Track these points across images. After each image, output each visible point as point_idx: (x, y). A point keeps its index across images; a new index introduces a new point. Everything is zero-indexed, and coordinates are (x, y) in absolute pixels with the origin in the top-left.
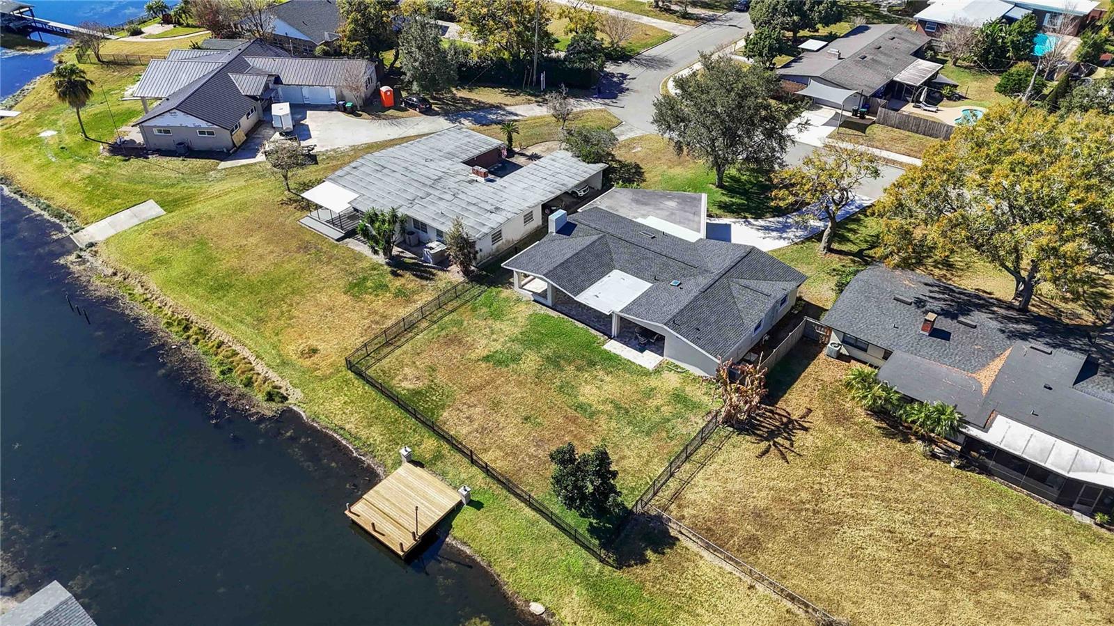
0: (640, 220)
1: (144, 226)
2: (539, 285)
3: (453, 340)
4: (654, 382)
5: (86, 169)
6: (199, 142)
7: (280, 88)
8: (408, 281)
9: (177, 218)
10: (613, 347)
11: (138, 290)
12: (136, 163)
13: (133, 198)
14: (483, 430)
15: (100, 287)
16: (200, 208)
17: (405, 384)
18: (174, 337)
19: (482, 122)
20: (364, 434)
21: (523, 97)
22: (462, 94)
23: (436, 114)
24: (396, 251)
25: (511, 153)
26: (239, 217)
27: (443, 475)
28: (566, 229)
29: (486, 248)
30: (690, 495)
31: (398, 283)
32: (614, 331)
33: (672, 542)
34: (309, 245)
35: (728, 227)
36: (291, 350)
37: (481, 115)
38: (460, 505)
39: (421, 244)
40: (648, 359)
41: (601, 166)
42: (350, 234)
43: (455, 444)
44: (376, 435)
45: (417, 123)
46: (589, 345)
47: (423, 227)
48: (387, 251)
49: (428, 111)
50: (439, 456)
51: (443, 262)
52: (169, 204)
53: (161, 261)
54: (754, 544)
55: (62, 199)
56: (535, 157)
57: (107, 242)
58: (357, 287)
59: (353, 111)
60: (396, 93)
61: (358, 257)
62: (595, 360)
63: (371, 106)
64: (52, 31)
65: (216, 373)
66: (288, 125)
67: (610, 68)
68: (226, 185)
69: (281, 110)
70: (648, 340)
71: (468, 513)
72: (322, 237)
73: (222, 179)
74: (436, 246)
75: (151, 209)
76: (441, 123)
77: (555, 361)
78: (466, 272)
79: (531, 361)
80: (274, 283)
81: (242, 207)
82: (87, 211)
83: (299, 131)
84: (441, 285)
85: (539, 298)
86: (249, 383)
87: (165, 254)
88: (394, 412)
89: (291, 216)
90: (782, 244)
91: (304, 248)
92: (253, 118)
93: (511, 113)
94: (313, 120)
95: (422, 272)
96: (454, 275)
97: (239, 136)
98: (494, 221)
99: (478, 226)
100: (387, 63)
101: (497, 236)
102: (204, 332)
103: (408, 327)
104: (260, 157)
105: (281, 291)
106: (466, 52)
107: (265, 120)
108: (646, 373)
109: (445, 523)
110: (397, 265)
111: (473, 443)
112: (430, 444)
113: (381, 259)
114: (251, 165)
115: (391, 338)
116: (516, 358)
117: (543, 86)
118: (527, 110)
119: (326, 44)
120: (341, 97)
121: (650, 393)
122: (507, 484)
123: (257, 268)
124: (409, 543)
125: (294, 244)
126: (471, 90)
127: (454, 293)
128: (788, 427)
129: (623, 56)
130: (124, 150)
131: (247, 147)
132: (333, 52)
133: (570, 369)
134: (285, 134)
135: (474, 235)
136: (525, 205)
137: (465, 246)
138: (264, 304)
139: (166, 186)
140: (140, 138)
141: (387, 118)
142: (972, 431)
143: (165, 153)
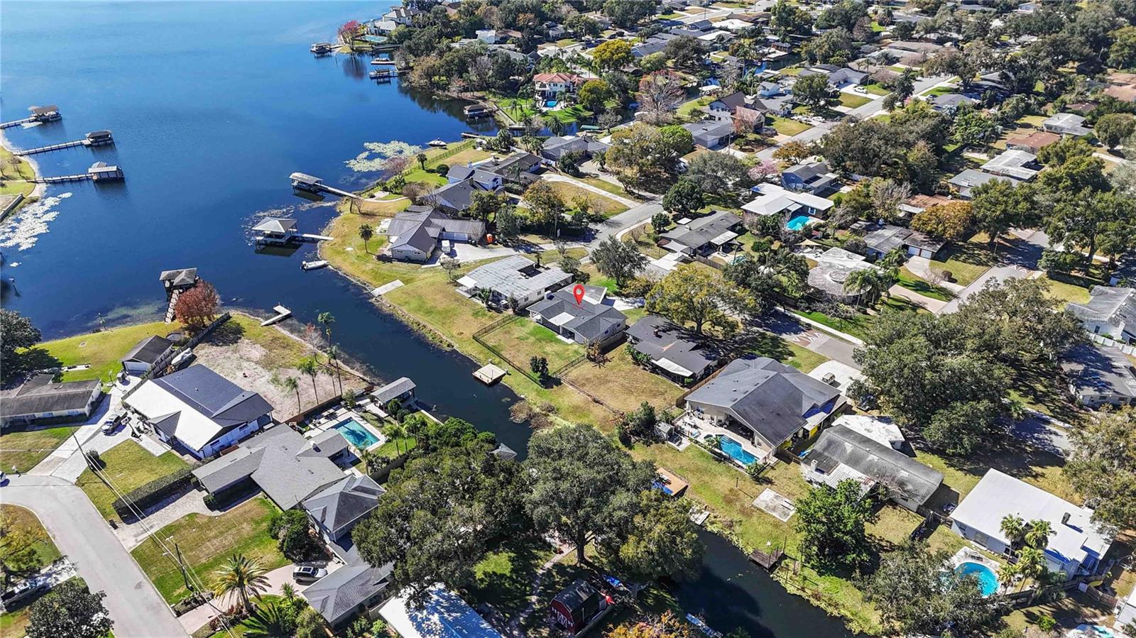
1: (399, 288)
2: (539, 317)
3: (508, 332)
4: (570, 347)
5: (370, 266)
6: (413, 256)
7: (444, 233)
8: (493, 313)
9: (409, 287)
10: (560, 337)
11: (400, 312)
12: (388, 265)
13: (390, 279)
14: (513, 357)
15: (386, 310)
16: (417, 283)
17: (490, 344)
18: (415, 327)
19: (528, 251)
20: (478, 356)
21: (549, 240)
22: (521, 237)
23: (510, 247)
24: (490, 303)
25: (538, 266)
26: (433, 288)
27: (501, 367)
28: (550, 298)
29: (522, 303)
30: (570, 374)
31: (490, 313)
32: (561, 332)
33: (561, 384)
34: (458, 299)
35: (613, 300)
36: (454, 333)
37: (528, 248)
38: (504, 375)
39: (499, 301)
40: (570, 341)
41: (572, 274)
42: (474, 296)
43: (505, 359)
44: (481, 357)
45: (501, 251)
46: (552, 336)
47: (500, 295)
48: (487, 303)
49: (507, 246)
50: (500, 363)
51: (506, 307)
52: (406, 282)
53: (406, 303)
54: (584, 385)
55: (363, 278)
56: (548, 269)
57: (385, 294)
58: (476, 314)
59: (475, 245)
60: (494, 237)
61: (477, 304)
62: (552, 340)
63: (482, 242)
64: (329, 192)
65: (430, 339)
66: (449, 250)
67: (591, 226)
68: (426, 275)
69: (446, 244)
70: (571, 335)
72: (463, 296)
73: (424, 272)
74: (504, 302)
75: (398, 283)
76: (511, 251)
77: (539, 340)
78: (514, 311)
79: (532, 339)
80: (447, 312)
81: (433, 284)
82: (375, 282)
83: (452, 254)
84: (505, 315)
85: (538, 322)
86: (441, 342)
87: (406, 300)
88: (487, 351)
89: (451, 288)
90: (632, 308)
91: (457, 300)
92: (434, 246)
93: (541, 248)
94: (458, 247)
95: (499, 311)
96: (510, 311)
97: (429, 255)
98: (525, 294)
99: (519, 295)
100: (491, 220)
101: (526, 299)
102: (424, 326)
103: (493, 328)
104: (438, 264)
105: (450, 315)
106: (526, 219)
107: (438, 247)
108: (568, 344)
109: (500, 378)
110: (490, 308)
111: (510, 359)
112: (497, 360)
113: (484, 305)
114: (434, 267)
115: (487, 331)
116: (527, 338)
117: (558, 235)
118: (549, 246)
119: (463, 211)
120: (470, 238)
121: (567, 350)
122: (519, 370)
123: (440, 307)
124: (490, 381)
125: (453, 299)
126: (525, 236)
127: (509, 318)
128: (605, 361)
129: (599, 219)
130: (383, 258)
131: (432, 259)
132: (467, 216)
133: (544, 343)
134: (448, 254)
135: (517, 298)
136: (538, 288)
137: (514, 302)
138: (444, 318)
139: (403, 274)
140: (389, 254)
141: (488, 248)
142: (653, 361)
143: (400, 260)
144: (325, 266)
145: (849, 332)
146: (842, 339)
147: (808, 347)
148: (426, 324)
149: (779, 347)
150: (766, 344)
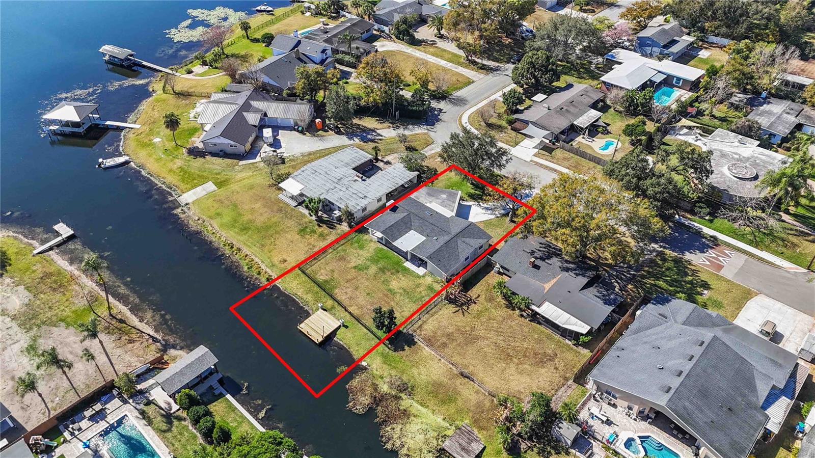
0: (428, 205)
1: (210, 195)
2: (379, 235)
3: (342, 259)
4: (421, 281)
5: (179, 163)
6: (230, 150)
7: (266, 118)
8: (325, 229)
9: (222, 192)
10: (408, 264)
11: (210, 228)
12: (200, 160)
13: (201, 180)
14: (351, 298)
15: (193, 226)
16: (234, 187)
17: (321, 277)
18: (227, 252)
19: (364, 140)
20: (305, 297)
21: (386, 124)
22: (356, 121)
23: (343, 134)
24: (320, 213)
25: (377, 160)
26: (251, 193)
27: (334, 315)
28: (394, 209)
29: (358, 215)
31: (320, 230)
32: (409, 258)
33: (414, 343)
34: (281, 208)
35: (470, 207)
36: (276, 260)
37: (364, 135)
38: (340, 326)
39: (332, 210)
40: (421, 271)
41: (417, 173)
42: (300, 204)
43: (340, 304)
44: (309, 298)
45: (333, 140)
46: (398, 263)
47: (332, 204)
48: (316, 214)
49: (339, 133)
50: (333, 307)
51: (340, 220)
52: (220, 184)
53: (218, 214)
55: (171, 179)
56: (388, 163)
57: (193, 203)
58: (303, 231)
59: (302, 132)
60: (324, 122)
61: (303, 215)
62: (398, 269)
63: (310, 129)
65: (246, 268)
66: (271, 140)
67: (433, 104)
68: (243, 175)
69: (267, 133)
70: (421, 263)
71: (343, 329)
72: (288, 205)
73: (241, 171)
74: (337, 213)
75: (210, 186)
76: (343, 140)
77: (382, 270)
78: (350, 226)
79: (373, 269)
80: (268, 228)
81: (252, 187)
82: (183, 186)
83: (276, 144)
84: (339, 231)
85: (380, 241)
86: (259, 273)
87: (219, 211)
88: (316, 288)
89: (272, 193)
90: (493, 217)
91: (280, 210)
92: (254, 135)
93: (379, 135)
94: (283, 136)
95: (331, 225)
96: (344, 227)
97: (248, 146)
98: (363, 203)
99: (356, 205)
100: (320, 101)
101: (364, 210)
102: (239, 250)
103: (324, 250)
104: (258, 159)
105: (271, 232)
107: (259, 137)
108: (419, 277)
109: (334, 333)
110: (320, 221)
111: (346, 303)
112: (330, 303)
113: (314, 218)
114: (254, 163)
115: (315, 256)
116: (367, 268)
117: (397, 117)
118: (387, 133)
119: (288, 89)
120: (296, 124)
121: (418, 286)
122: (358, 320)
123: (260, 220)
124: (320, 339)
125: (275, 208)
126: (360, 119)
127: (344, 236)
128: (469, 302)
129: (442, 96)
130: (195, 152)
131: (252, 153)
132: (292, 95)
133: (388, 274)
134: (271, 145)
135: (354, 210)
136: (378, 195)
137: (349, 215)
138: (264, 237)
139: (216, 174)
140: (201, 146)
141: (318, 136)
142: (534, 307)
143: (214, 154)
144: (127, 163)
145: (767, 248)
146: (761, 259)
147: (722, 273)
148: (241, 246)
149: (686, 274)
150: (668, 269)
